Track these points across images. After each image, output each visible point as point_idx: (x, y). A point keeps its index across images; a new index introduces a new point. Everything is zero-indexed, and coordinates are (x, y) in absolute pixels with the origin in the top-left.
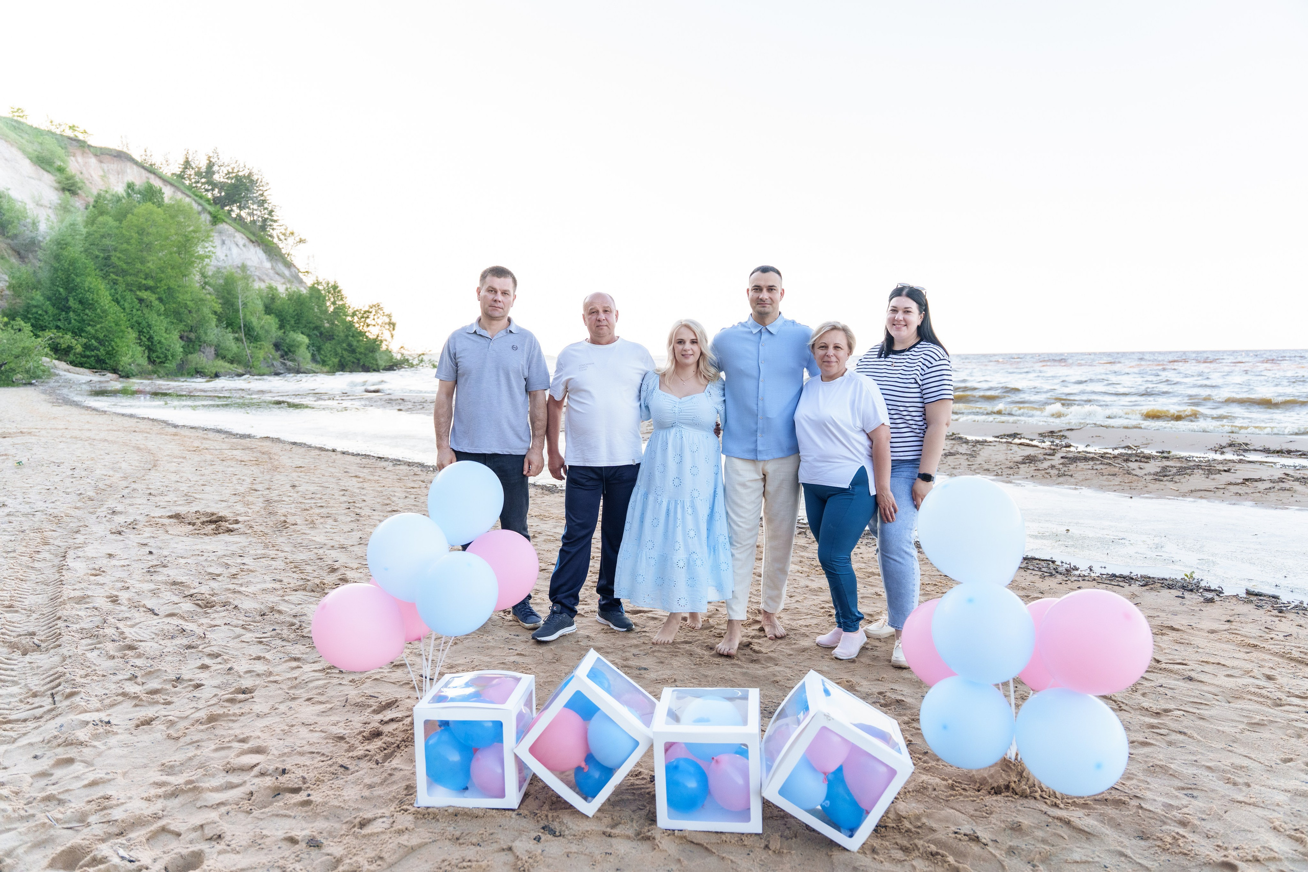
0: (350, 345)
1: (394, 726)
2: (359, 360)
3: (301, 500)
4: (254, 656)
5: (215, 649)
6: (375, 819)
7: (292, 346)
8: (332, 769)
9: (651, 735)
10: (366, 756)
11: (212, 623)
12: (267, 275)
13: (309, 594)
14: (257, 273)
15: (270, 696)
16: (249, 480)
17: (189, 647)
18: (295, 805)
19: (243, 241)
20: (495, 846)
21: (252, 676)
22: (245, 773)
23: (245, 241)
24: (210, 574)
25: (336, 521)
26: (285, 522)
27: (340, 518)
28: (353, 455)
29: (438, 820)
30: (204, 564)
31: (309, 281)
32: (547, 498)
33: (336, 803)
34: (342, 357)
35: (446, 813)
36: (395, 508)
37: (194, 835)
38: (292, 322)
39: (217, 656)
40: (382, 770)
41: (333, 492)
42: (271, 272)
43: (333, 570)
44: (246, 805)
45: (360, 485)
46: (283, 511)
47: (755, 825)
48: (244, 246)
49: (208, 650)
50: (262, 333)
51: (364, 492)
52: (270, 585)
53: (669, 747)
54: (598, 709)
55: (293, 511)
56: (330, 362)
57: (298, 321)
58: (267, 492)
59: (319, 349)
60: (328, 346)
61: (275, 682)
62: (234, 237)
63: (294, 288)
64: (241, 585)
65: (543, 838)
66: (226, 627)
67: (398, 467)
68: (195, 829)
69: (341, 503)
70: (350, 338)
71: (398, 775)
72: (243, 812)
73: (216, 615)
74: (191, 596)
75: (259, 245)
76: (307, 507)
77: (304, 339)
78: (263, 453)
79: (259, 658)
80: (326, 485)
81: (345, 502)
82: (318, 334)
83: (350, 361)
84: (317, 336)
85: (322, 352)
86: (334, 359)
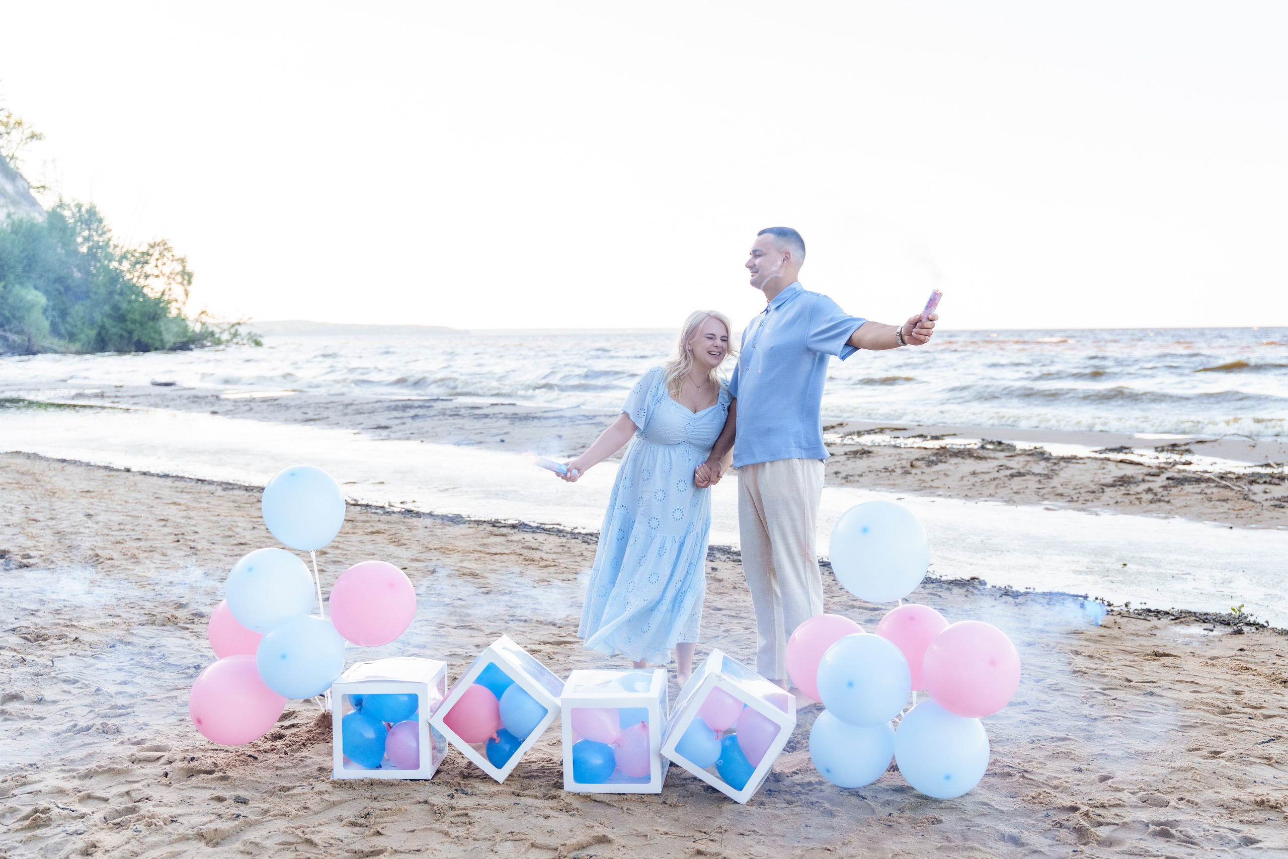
0: (116, 308)
1: (294, 730)
2: (131, 333)
3: (105, 531)
4: (119, 682)
5: (72, 676)
6: (294, 787)
8: (241, 758)
9: (560, 705)
10: (273, 750)
11: (54, 653)
13: (160, 628)
15: (152, 712)
16: (19, 509)
17: (37, 675)
18: (212, 779)
20: (412, 801)
21: (123, 697)
22: (151, 764)
24: (25, 609)
25: (164, 555)
26: (97, 555)
27: (169, 552)
28: (158, 476)
29: (355, 789)
30: (11, 600)
31: (47, 202)
32: (450, 529)
33: (253, 779)
34: (103, 327)
35: (362, 783)
36: (243, 541)
37: (121, 800)
38: (19, 270)
39: (75, 682)
40: (292, 758)
41: (148, 522)
43: (181, 606)
44: (165, 780)
45: (185, 514)
46: (87, 544)
47: (656, 785)
49: (61, 676)
51: (193, 522)
52: (110, 620)
53: (576, 712)
54: (511, 682)
55: (101, 544)
56: (82, 336)
57: (28, 269)
58: (54, 522)
59: (64, 314)
60: (78, 309)
61: (153, 700)
63: (21, 213)
64: (70, 620)
65: (456, 795)
66: (72, 657)
67: (231, 492)
68: (121, 795)
69: (164, 535)
70: (117, 297)
71: (308, 761)
72: (163, 785)
73: (55, 647)
74: (14, 630)
76: (119, 539)
77: (39, 298)
78: (23, 474)
79: (125, 683)
80: (135, 513)
81: (170, 534)
82: (62, 290)
83: (115, 334)
84: (60, 293)
85: (69, 319)
86: (88, 331)
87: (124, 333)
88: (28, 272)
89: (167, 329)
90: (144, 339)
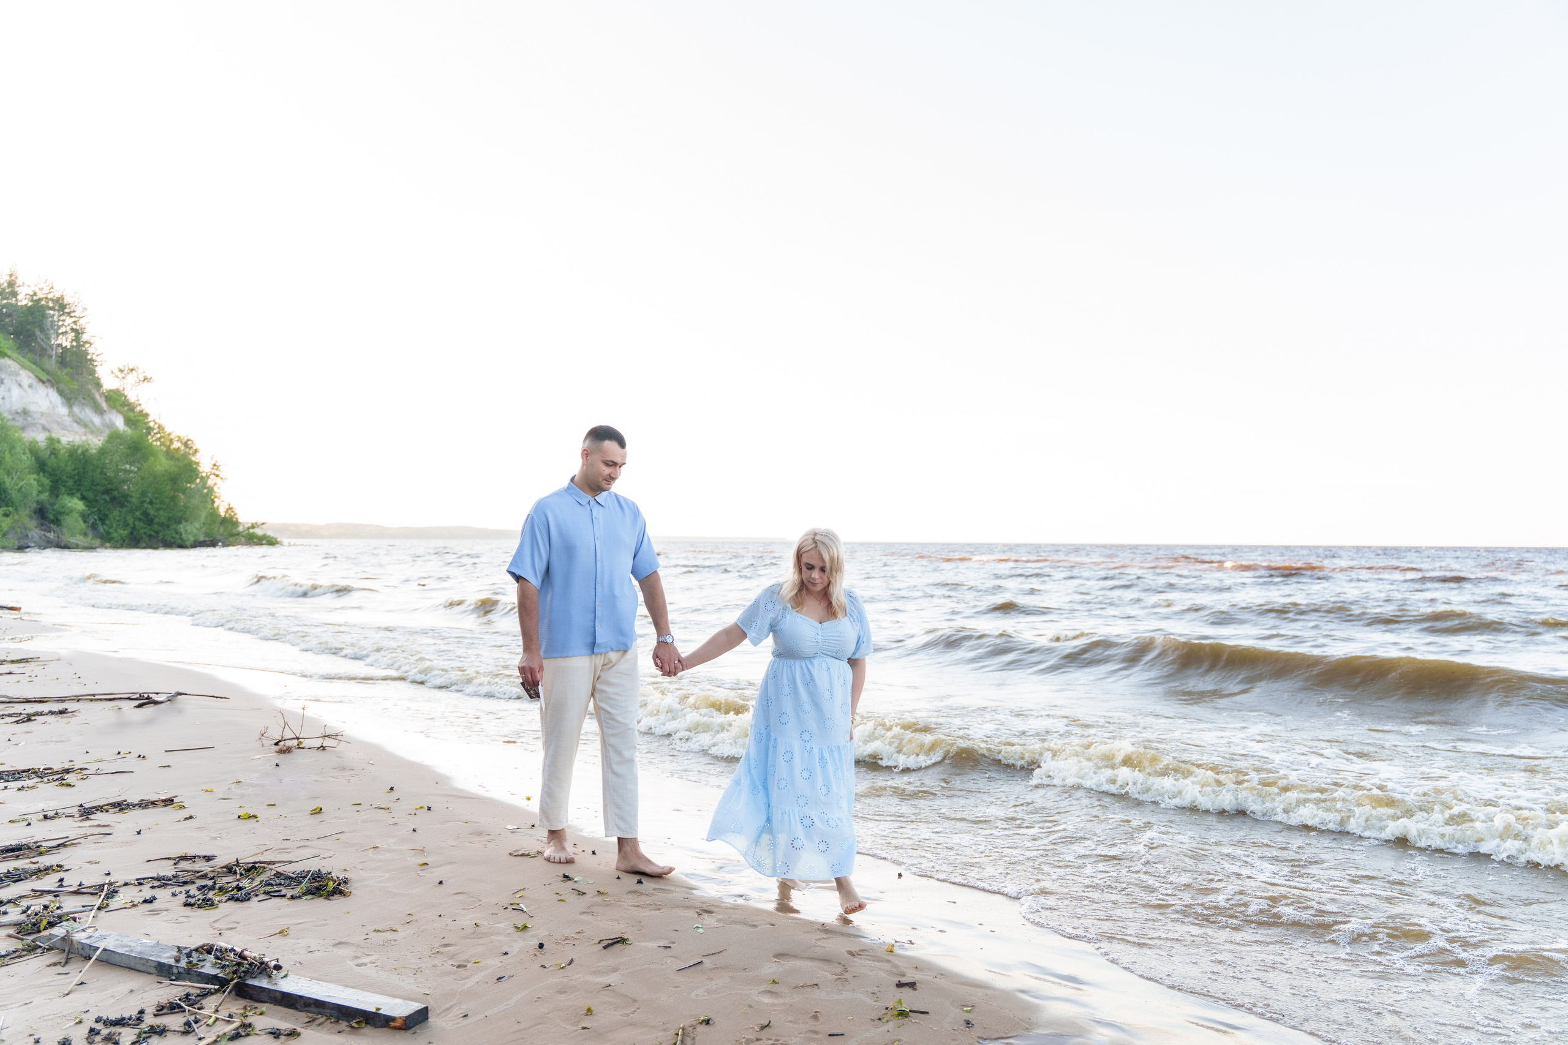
0: (145, 514)
2: (157, 532)
7: (62, 513)
12: (58, 423)
14: (43, 421)
19: (30, 381)
23: (34, 381)
34: (134, 528)
38: (70, 483)
42: (68, 420)
48: (30, 386)
50: (15, 495)
56: (115, 535)
57: (78, 484)
59: (103, 519)
60: (115, 513)
62: (18, 375)
70: (146, 505)
75: (52, 386)
77: (78, 505)
82: (108, 499)
83: (145, 533)
84: (106, 501)
85: (107, 522)
86: (121, 532)
87: (153, 533)
88: (79, 485)
89: (186, 531)
90: (169, 538)
